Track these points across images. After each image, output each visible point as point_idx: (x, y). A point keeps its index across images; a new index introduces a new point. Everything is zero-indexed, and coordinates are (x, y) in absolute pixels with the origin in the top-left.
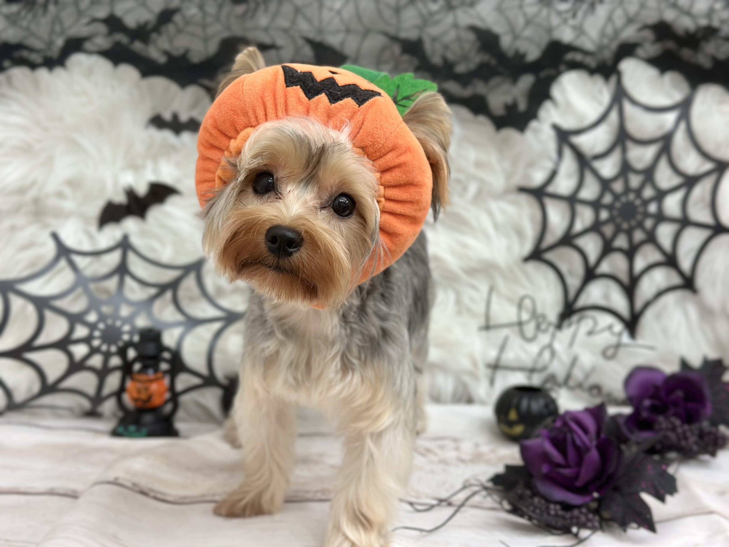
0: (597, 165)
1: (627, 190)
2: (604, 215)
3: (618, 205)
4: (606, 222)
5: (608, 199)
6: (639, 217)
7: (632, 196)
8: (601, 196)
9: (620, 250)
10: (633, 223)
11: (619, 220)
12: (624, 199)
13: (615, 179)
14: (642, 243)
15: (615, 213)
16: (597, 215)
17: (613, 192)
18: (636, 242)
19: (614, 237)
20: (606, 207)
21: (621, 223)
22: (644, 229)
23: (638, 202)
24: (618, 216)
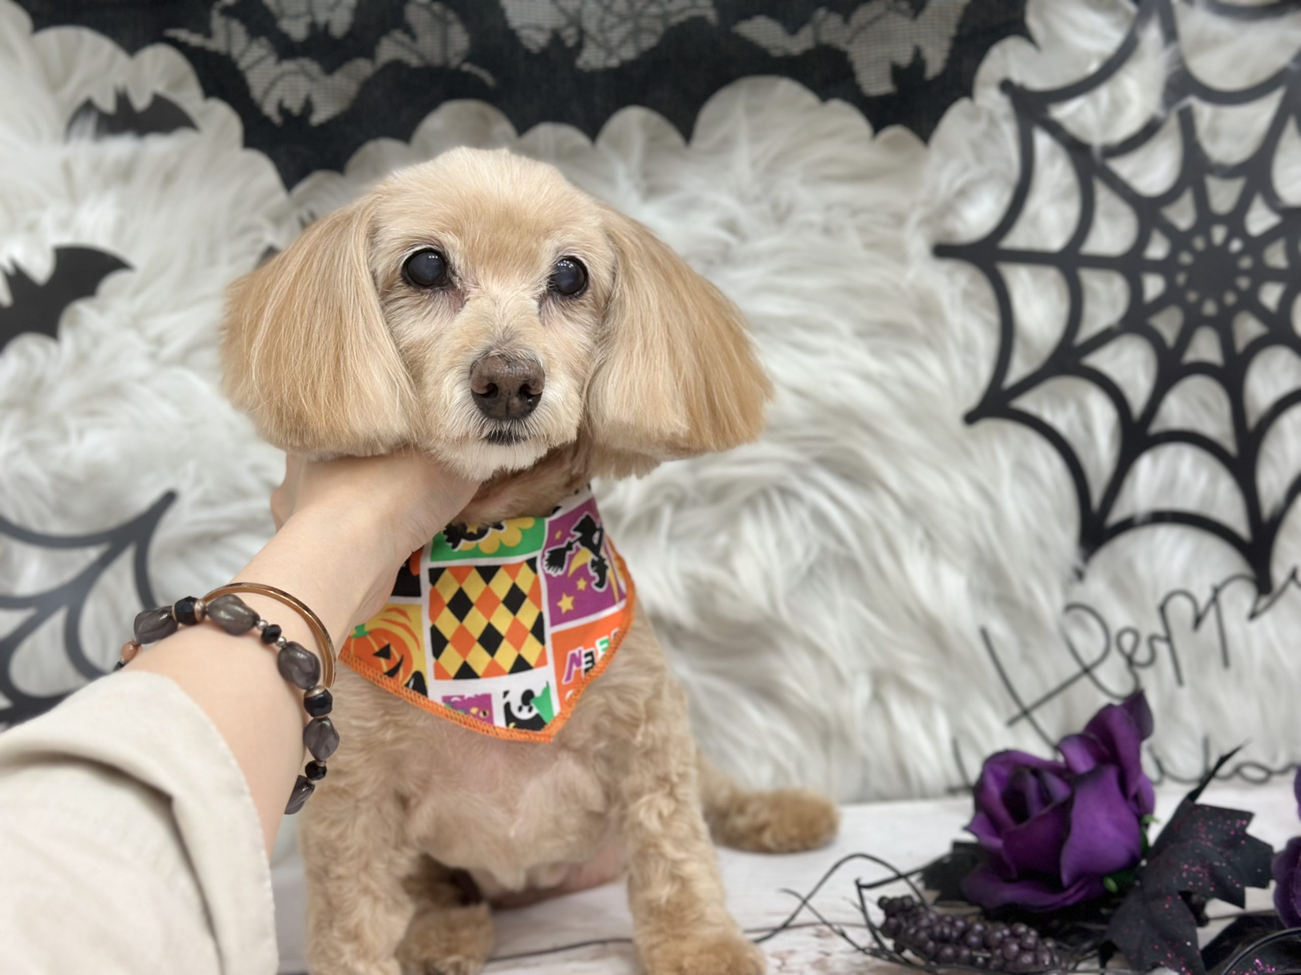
0: (1123, 167)
1: (1206, 217)
2: (1154, 286)
3: (1186, 258)
4: (1161, 303)
5: (1157, 250)
6: (1244, 283)
7: (1219, 234)
8: (1142, 241)
9: (1202, 368)
10: (1230, 299)
11: (1192, 297)
12: (1199, 243)
13: (1171, 196)
14: (1257, 346)
15: (1181, 279)
16: (1136, 290)
17: (1169, 230)
18: (1241, 344)
19: (1185, 338)
20: (1156, 267)
21: (1200, 303)
22: (1261, 313)
23: (1236, 245)
24: (1190, 285)
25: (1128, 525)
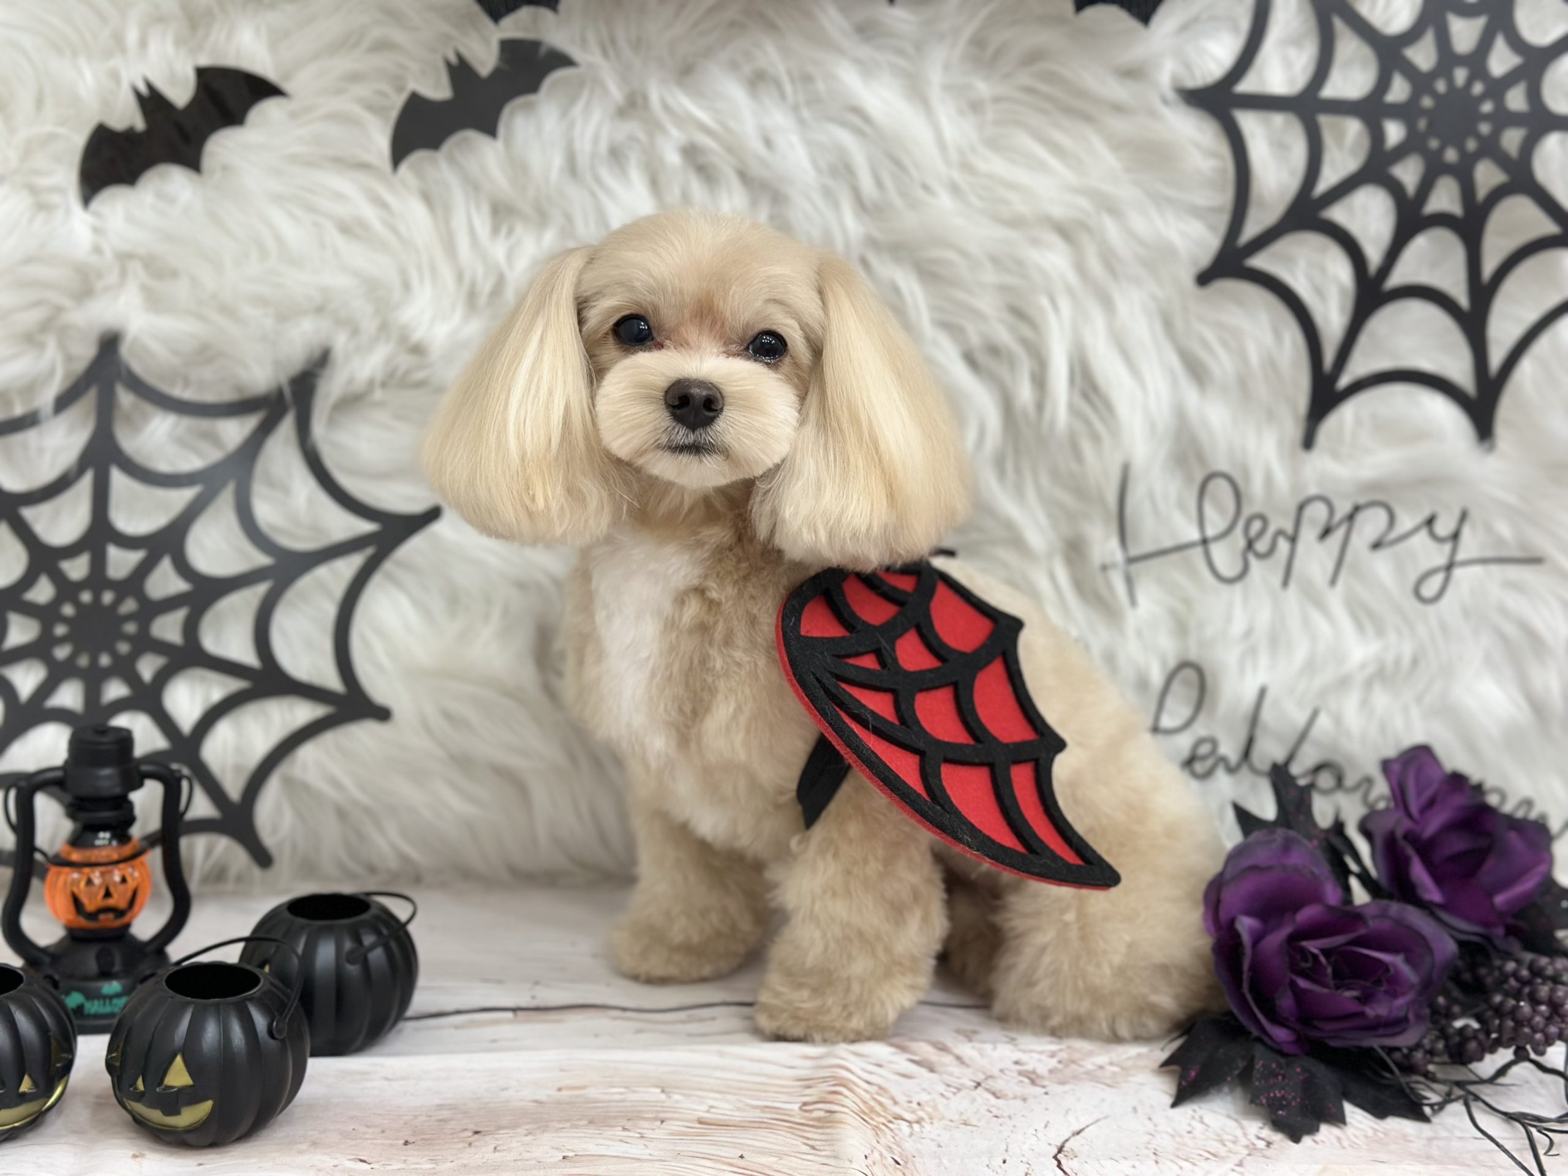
1: (1447, 58)
2: (1394, 132)
3: (1427, 102)
4: (1401, 152)
5: (1399, 91)
6: (1485, 128)
7: (1460, 75)
8: (1383, 84)
9: (1442, 220)
10: (1471, 145)
11: (1434, 144)
12: (1441, 86)
13: (1412, 35)
14: (1498, 194)
15: (1422, 124)
16: (1377, 135)
17: (1410, 72)
18: (1482, 192)
19: (1426, 186)
20: (1398, 111)
21: (1441, 151)
22: (1502, 160)
23: (1478, 88)
24: (1431, 130)
25: (1359, 386)
